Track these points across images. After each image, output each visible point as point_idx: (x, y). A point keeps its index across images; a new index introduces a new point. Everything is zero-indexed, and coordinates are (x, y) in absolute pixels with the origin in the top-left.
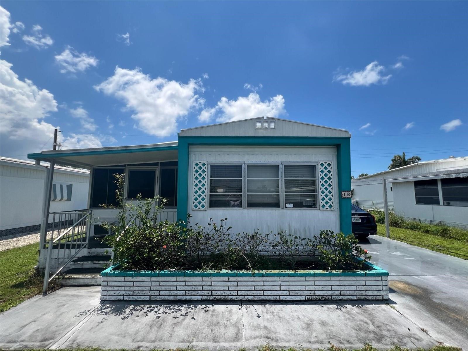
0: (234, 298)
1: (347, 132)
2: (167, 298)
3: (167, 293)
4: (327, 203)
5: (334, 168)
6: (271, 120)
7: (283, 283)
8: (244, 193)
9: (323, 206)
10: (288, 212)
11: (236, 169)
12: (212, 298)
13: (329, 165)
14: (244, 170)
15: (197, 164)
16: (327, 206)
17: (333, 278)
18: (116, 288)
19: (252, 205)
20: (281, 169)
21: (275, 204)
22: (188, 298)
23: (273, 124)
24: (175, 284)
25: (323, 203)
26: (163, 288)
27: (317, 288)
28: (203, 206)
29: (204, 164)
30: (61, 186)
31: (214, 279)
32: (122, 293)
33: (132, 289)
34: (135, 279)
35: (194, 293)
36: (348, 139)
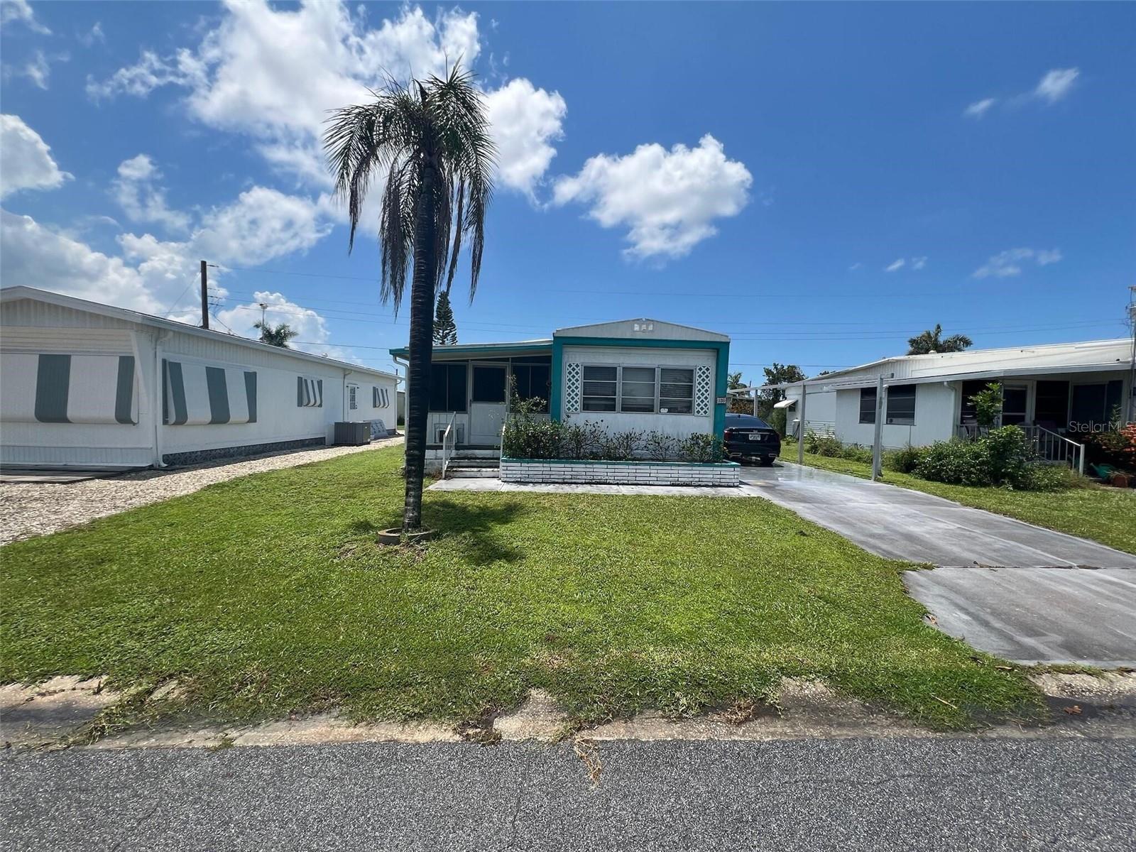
0: (611, 481)
2: (556, 480)
3: (557, 477)
4: (702, 409)
7: (654, 471)
8: (619, 398)
9: (698, 412)
10: (663, 417)
11: (611, 372)
12: (593, 481)
13: (707, 369)
14: (619, 372)
15: (570, 366)
16: (702, 412)
17: (694, 468)
18: (514, 472)
19: (626, 409)
20: (658, 373)
21: (649, 409)
22: (573, 481)
23: (652, 326)
24: (563, 469)
25: (699, 408)
26: (553, 473)
27: (680, 475)
28: (576, 409)
29: (577, 366)
32: (519, 476)
33: (528, 473)
35: (578, 477)
36: (728, 343)
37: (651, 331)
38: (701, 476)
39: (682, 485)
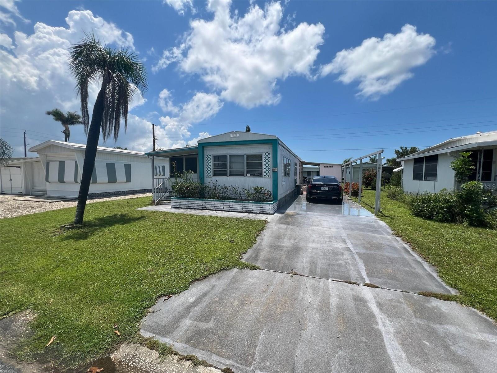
0: (213, 209)
1: (277, 136)
2: (191, 207)
4: (267, 174)
5: (271, 156)
6: (237, 133)
8: (228, 169)
9: (265, 176)
10: (248, 178)
11: (224, 157)
12: (206, 208)
13: (269, 154)
14: (228, 158)
15: (207, 156)
16: (267, 176)
17: (250, 204)
18: (176, 203)
19: (231, 175)
20: (245, 157)
21: (242, 175)
24: (194, 203)
25: (265, 174)
27: (243, 207)
28: (210, 175)
29: (210, 156)
30: (159, 167)
31: (206, 202)
32: (177, 205)
33: (180, 204)
34: (181, 200)
37: (239, 137)
38: (253, 208)
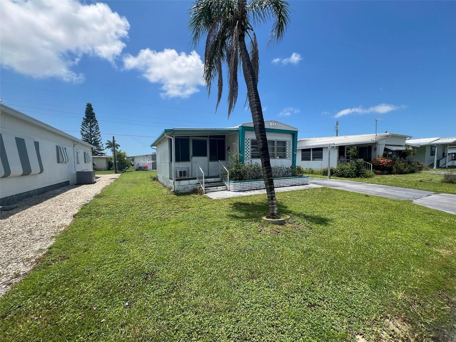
1: (297, 129)
3: (254, 187)
4: (289, 156)
5: (292, 143)
7: (285, 181)
9: (288, 158)
10: (277, 160)
13: (290, 141)
15: (246, 139)
16: (289, 158)
22: (260, 188)
23: (276, 124)
24: (256, 183)
26: (253, 185)
27: (293, 182)
28: (249, 158)
29: (249, 139)
33: (243, 186)
35: (261, 186)
36: (297, 131)
37: (276, 126)
39: (294, 186)
